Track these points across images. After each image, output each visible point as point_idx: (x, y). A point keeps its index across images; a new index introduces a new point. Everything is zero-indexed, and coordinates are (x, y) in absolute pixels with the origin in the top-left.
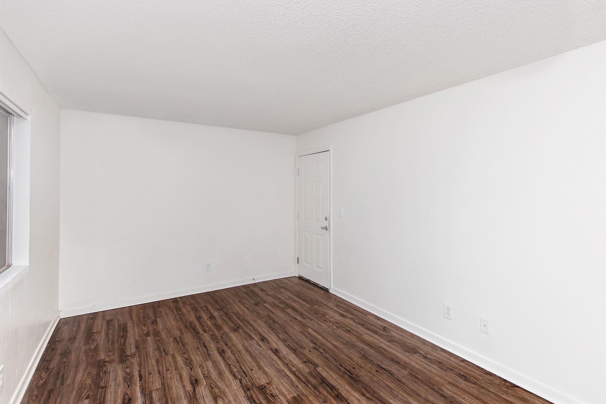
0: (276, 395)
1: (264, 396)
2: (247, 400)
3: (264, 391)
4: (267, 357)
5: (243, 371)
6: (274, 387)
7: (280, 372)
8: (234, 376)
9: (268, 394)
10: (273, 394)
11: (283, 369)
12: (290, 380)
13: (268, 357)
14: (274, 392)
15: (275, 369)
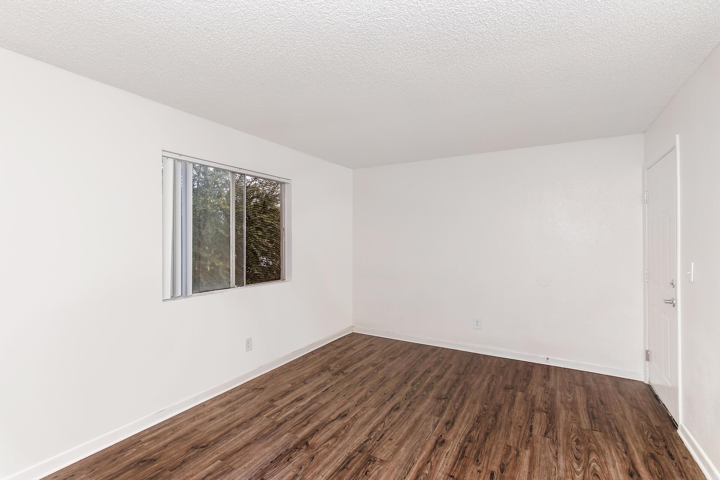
0: (369, 475)
1: (360, 467)
2: (346, 457)
3: (368, 463)
4: (422, 441)
5: (383, 435)
6: (381, 468)
7: (409, 462)
8: (371, 433)
9: (366, 468)
10: (369, 472)
11: (416, 462)
12: (404, 476)
13: (424, 442)
14: (373, 472)
15: (410, 455)
